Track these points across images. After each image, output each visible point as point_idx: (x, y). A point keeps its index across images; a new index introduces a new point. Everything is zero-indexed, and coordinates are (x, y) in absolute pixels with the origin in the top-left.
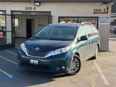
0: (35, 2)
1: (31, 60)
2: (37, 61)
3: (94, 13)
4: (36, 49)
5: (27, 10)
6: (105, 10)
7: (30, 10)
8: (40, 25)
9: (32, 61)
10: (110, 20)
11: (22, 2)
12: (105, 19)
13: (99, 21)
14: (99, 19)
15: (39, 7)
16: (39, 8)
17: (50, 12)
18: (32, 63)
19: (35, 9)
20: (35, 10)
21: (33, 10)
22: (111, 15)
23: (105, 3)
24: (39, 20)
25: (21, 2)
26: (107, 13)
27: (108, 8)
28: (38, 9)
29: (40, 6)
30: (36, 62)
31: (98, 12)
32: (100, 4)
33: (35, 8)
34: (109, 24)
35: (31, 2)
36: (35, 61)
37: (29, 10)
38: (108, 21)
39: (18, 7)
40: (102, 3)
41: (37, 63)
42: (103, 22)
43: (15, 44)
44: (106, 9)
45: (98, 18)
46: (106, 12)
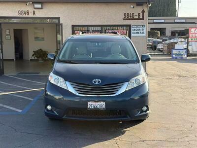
0: (34, 3)
1: (90, 103)
2: (103, 103)
3: (124, 19)
4: (95, 82)
5: (21, 16)
6: (139, 15)
7: (27, 16)
8: (37, 38)
9: (91, 105)
10: (146, 29)
11: (14, 3)
12: (141, 28)
13: (132, 31)
14: (132, 28)
15: (41, 10)
16: (41, 12)
17: (58, 18)
18: (93, 107)
19: (34, 13)
20: (34, 16)
21: (31, 15)
22: (148, 21)
23: (139, 4)
24: (36, 31)
25: (11, 3)
26: (143, 19)
27: (143, 12)
28: (40, 14)
29: (42, 8)
30: (101, 105)
31: (130, 18)
32: (132, 6)
33: (34, 11)
34: (145, 35)
35: (27, 2)
36: (97, 104)
37: (24, 16)
38: (145, 31)
39: (6, 10)
40: (135, 5)
41: (104, 107)
42: (137, 33)
43: (3, 69)
44: (141, 14)
45: (130, 26)
46: (141, 17)
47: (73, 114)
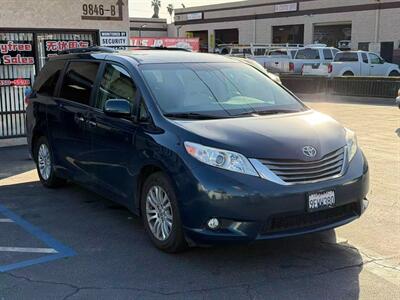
1: (312, 198)
2: (331, 194)
3: (83, 18)
6: (113, 9)
9: (314, 201)
12: (118, 38)
13: (102, 44)
14: (101, 38)
18: (316, 206)
26: (121, 18)
27: (120, 3)
30: (329, 198)
31: (95, 14)
36: (323, 196)
38: (126, 44)
44: (117, 7)
46: (117, 15)
47: (272, 227)
